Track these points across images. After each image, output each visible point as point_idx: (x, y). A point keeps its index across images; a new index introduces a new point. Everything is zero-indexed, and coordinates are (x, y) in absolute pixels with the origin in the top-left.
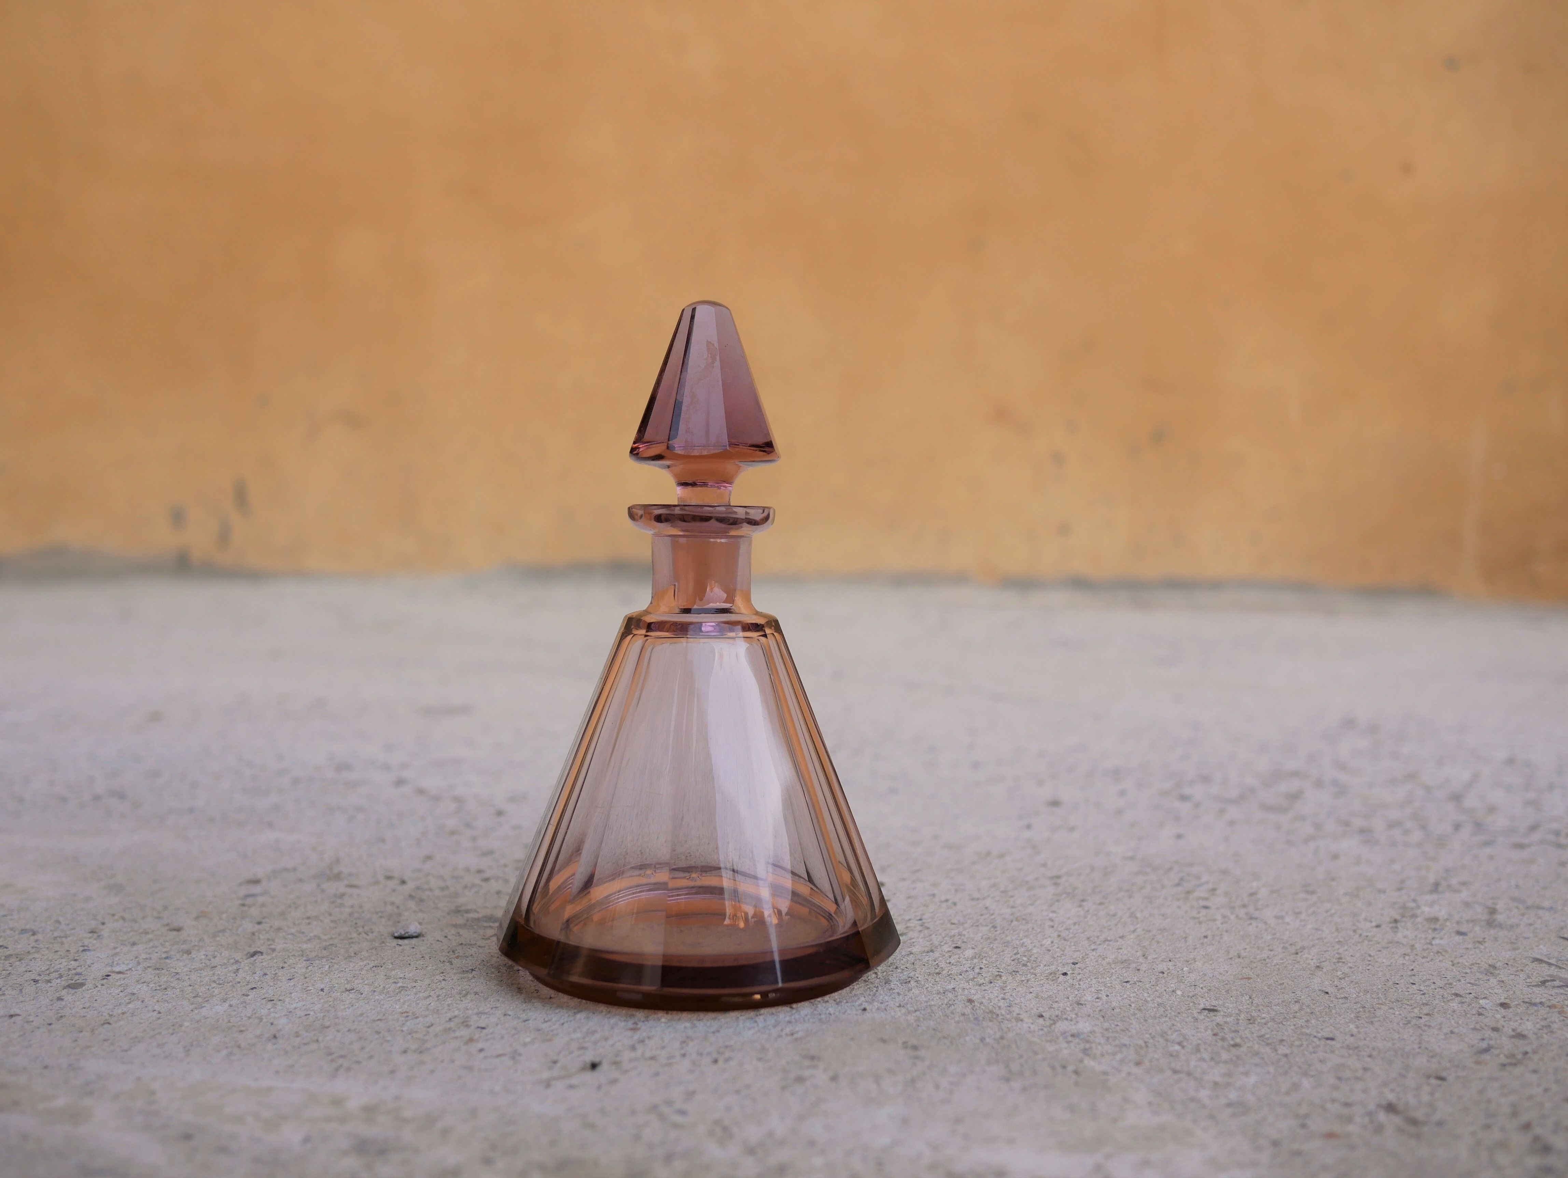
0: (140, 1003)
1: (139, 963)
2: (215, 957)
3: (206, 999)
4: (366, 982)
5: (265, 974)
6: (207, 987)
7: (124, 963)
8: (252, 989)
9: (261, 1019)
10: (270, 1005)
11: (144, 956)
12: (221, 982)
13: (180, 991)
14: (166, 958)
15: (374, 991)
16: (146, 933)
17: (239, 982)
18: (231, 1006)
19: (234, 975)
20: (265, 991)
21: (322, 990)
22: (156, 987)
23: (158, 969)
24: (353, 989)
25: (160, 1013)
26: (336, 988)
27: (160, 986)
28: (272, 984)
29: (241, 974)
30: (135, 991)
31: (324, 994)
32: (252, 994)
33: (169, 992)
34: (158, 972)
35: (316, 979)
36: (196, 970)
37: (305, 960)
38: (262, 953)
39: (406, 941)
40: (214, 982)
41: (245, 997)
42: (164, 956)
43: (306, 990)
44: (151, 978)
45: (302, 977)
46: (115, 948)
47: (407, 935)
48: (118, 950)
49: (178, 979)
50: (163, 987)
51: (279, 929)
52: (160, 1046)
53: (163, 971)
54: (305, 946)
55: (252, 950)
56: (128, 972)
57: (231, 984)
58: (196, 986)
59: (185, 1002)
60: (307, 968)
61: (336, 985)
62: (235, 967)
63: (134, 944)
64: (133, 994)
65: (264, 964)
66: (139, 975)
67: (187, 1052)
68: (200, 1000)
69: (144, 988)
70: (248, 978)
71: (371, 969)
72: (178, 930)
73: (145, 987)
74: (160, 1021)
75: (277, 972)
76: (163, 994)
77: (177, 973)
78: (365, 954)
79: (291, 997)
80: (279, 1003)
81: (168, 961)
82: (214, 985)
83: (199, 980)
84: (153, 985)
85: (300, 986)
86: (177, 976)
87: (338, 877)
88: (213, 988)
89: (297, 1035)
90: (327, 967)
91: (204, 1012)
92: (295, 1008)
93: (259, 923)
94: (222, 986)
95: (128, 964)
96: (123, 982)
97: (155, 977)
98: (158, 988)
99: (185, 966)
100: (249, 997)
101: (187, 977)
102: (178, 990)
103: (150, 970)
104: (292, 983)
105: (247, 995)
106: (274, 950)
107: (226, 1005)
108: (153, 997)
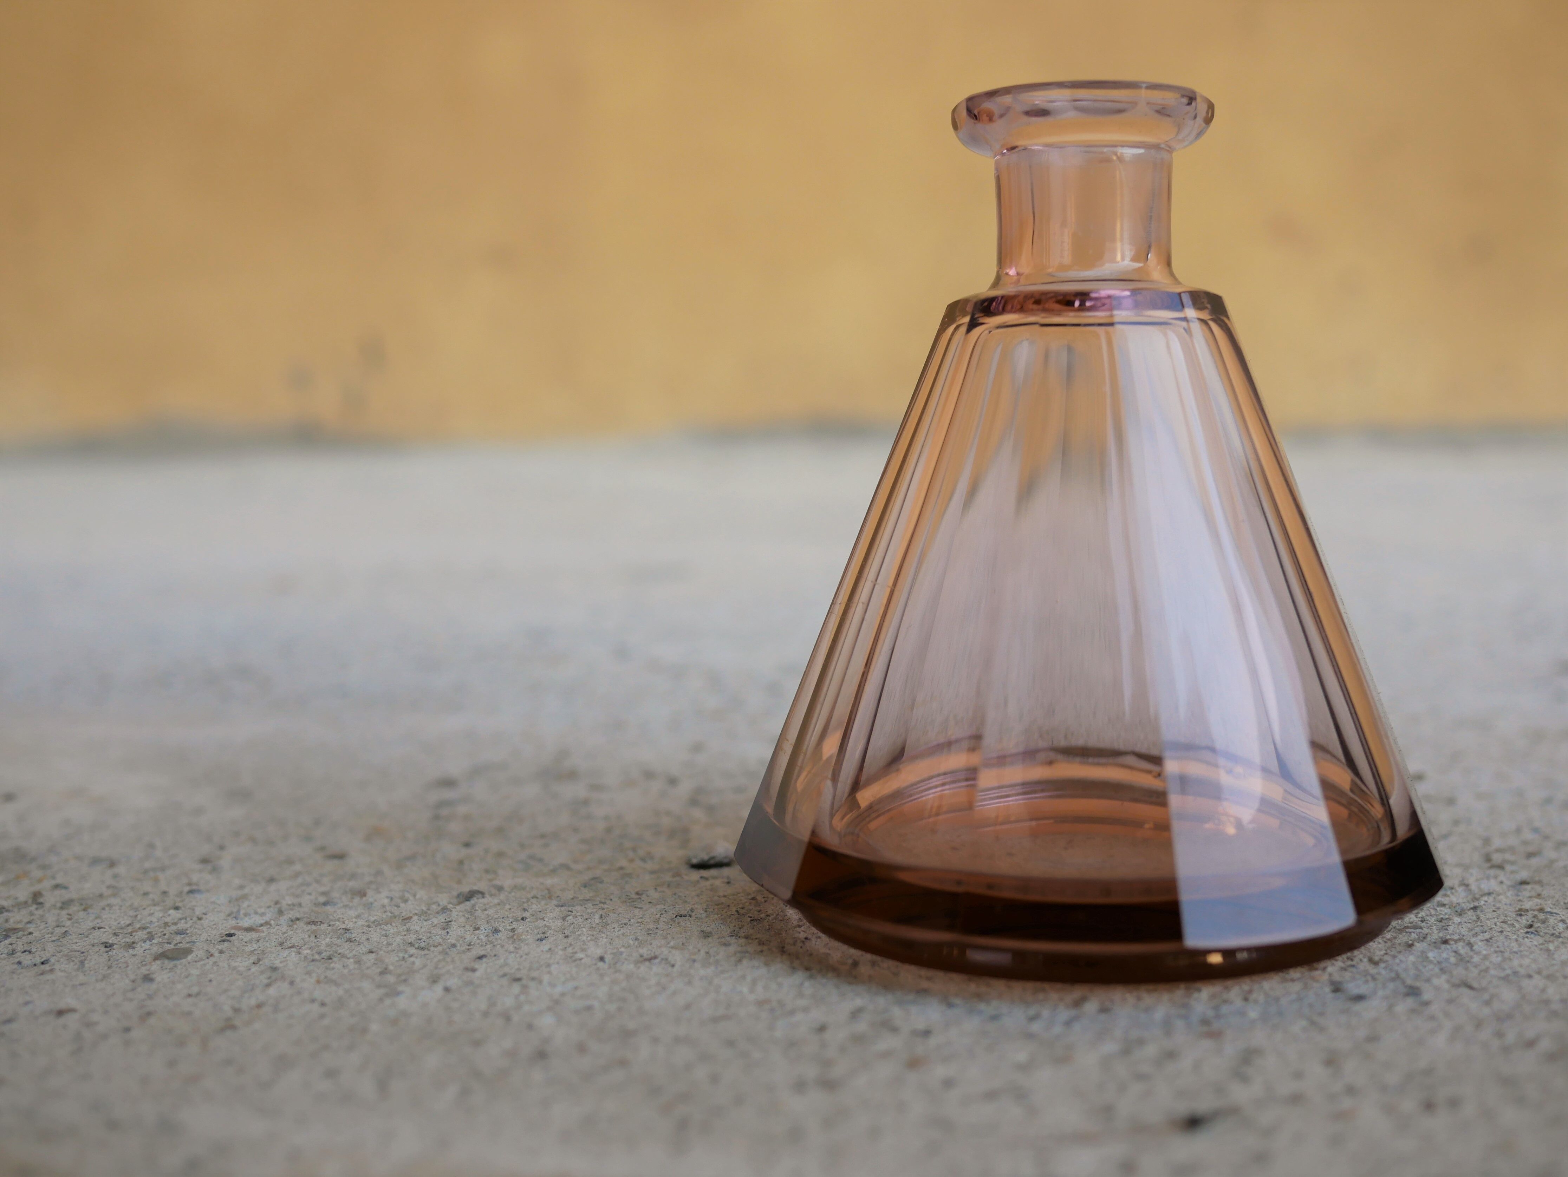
0: (286, 985)
1: (281, 912)
2: (406, 901)
3: (403, 977)
4: (672, 944)
5: (496, 931)
6: (401, 955)
7: (256, 913)
8: (480, 958)
9: (508, 1019)
10: (516, 988)
11: (289, 900)
12: (423, 945)
13: (355, 962)
14: (325, 904)
15: (694, 961)
16: (290, 862)
17: (454, 946)
18: (447, 990)
19: (444, 932)
20: (502, 961)
21: (602, 959)
22: (313, 955)
23: (314, 923)
24: (656, 957)
25: (323, 1004)
26: (624, 955)
27: (319, 953)
28: (511, 948)
29: (455, 932)
30: (277, 963)
31: (606, 966)
32: (482, 967)
33: (337, 965)
34: (314, 927)
35: (584, 938)
36: (376, 923)
37: (558, 906)
38: (482, 894)
39: (713, 872)
40: (411, 944)
41: (470, 974)
42: (322, 899)
43: (572, 959)
44: (303, 939)
45: (561, 936)
46: (241, 887)
47: (712, 862)
48: (246, 891)
49: (350, 940)
50: (324, 955)
51: (500, 854)
52: (331, 1074)
53: (323, 927)
54: (549, 881)
55: (466, 889)
56: (264, 928)
57: (440, 948)
58: (382, 952)
59: (366, 985)
60: (564, 919)
61: (623, 950)
62: (442, 918)
63: (272, 880)
64: (274, 969)
65: (490, 912)
66: (284, 933)
67: (382, 1086)
68: (391, 979)
69: (293, 957)
70: (468, 938)
71: (672, 920)
72: (340, 856)
73: (293, 954)
74: (326, 1022)
75: (514, 926)
76: (327, 968)
77: (347, 930)
78: (654, 895)
79: (549, 973)
80: (532, 984)
81: (329, 908)
82: (412, 951)
83: (385, 943)
84: (308, 951)
85: (560, 952)
86: (348, 935)
87: (572, 775)
88: (411, 956)
89: (582, 1048)
90: (597, 916)
91: (402, 1002)
92: (563, 995)
93: (467, 845)
94: (426, 952)
95: (263, 914)
96: (255, 946)
97: (309, 936)
98: (317, 957)
99: (358, 917)
100: (478, 974)
101: (365, 936)
102: (352, 960)
103: (301, 924)
104: (545, 946)
105: (474, 970)
106: (500, 889)
107: (439, 989)
108: (309, 973)
